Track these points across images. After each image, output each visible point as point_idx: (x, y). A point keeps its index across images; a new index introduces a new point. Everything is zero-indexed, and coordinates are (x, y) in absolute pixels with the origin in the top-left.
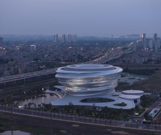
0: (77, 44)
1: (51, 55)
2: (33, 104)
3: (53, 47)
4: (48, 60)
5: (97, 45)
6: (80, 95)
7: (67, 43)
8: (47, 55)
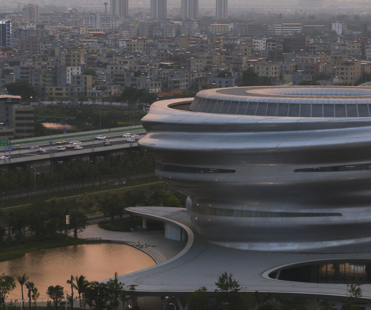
0: (231, 26)
1: (100, 71)
2: (22, 283)
3: (105, 36)
4: (83, 96)
5: (340, 32)
6: (275, 247)
7: (180, 23)
8: (76, 71)
